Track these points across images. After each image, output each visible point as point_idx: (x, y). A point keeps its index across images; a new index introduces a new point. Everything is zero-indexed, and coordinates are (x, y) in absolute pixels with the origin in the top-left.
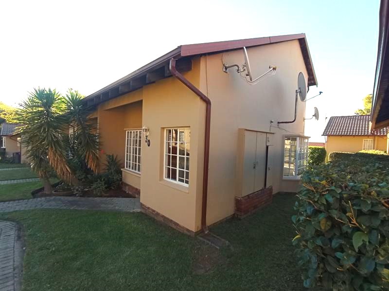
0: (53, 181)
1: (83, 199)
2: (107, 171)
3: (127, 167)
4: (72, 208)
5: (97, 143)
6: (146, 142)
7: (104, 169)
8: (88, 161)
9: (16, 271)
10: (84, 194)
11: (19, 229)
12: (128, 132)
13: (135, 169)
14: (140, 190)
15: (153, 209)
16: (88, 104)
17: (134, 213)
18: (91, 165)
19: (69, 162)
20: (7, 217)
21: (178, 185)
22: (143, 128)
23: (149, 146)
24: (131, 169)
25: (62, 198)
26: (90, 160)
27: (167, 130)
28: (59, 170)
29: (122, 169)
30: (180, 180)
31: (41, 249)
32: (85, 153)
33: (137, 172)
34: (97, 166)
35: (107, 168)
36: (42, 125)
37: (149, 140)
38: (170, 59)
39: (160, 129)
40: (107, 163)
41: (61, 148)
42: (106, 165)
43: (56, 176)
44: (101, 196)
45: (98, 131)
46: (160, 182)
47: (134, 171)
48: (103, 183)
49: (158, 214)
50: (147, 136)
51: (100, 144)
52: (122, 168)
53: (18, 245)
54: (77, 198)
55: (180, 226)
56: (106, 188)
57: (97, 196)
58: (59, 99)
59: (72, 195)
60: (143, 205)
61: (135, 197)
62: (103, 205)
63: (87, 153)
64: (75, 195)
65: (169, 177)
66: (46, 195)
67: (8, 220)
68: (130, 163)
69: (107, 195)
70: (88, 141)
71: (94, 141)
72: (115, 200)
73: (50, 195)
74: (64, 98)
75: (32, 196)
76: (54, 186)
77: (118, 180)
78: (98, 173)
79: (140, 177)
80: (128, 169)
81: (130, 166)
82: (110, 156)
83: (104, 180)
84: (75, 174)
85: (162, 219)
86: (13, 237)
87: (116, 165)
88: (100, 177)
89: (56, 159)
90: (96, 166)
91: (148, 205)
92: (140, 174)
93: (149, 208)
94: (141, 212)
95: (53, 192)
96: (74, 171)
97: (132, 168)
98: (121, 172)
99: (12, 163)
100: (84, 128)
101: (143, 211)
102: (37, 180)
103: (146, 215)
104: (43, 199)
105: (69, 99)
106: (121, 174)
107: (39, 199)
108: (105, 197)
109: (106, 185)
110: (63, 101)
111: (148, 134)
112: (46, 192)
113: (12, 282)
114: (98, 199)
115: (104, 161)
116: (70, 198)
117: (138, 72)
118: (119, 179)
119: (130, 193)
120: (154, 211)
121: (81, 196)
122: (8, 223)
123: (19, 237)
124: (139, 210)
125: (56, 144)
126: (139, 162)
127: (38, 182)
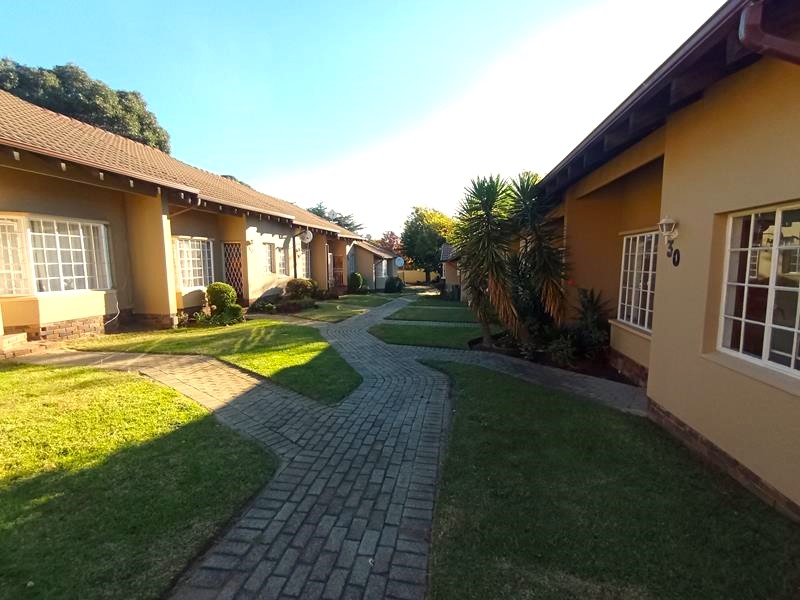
0: (495, 330)
1: (533, 365)
2: (579, 321)
3: (622, 317)
4: (516, 376)
5: (563, 265)
6: (669, 255)
7: (574, 318)
8: (545, 300)
9: (444, 434)
10: (537, 358)
11: (451, 386)
12: (628, 240)
13: (642, 324)
14: (648, 370)
15: (680, 418)
16: (547, 191)
17: (628, 415)
18: (551, 308)
19: (516, 300)
20: (441, 366)
21: (765, 370)
22: (663, 221)
23: (676, 263)
24: (631, 323)
25: (504, 357)
26: (549, 299)
27: (734, 219)
28: (501, 312)
29: (610, 321)
30: (773, 358)
31: (471, 418)
32: (540, 285)
33: (645, 328)
34: (562, 309)
35: (580, 316)
36: (480, 239)
37: (677, 252)
38: (741, 10)
39: (712, 217)
40: (580, 307)
41: (505, 275)
42: (579, 310)
43: (497, 322)
44: (565, 368)
45: (565, 241)
46: (703, 355)
47: (638, 326)
48: (569, 343)
49: (693, 434)
50: (671, 242)
51: (568, 266)
52: (611, 318)
53: (448, 404)
54: (525, 363)
55: (763, 485)
56: (574, 354)
57: (556, 365)
58: (503, 192)
59: (517, 355)
60: (655, 404)
61: (637, 386)
62: (566, 384)
63: (543, 284)
64: (522, 357)
65: (735, 345)
66: (485, 349)
67: (441, 370)
68: (629, 309)
69: (577, 368)
70: (545, 263)
71: (557, 263)
72: (591, 380)
73: (490, 350)
74: (510, 188)
75: (467, 346)
76: (495, 338)
77: (599, 342)
78: (562, 325)
79: (649, 341)
80: (624, 321)
81: (628, 317)
82: (585, 291)
83: (572, 337)
84: (525, 320)
85: (705, 451)
86: (444, 392)
87: (599, 312)
88: (564, 332)
89: (498, 293)
90: (559, 310)
91: (667, 407)
92: (649, 334)
93: (668, 414)
94: (647, 418)
95: (494, 346)
96: (523, 315)
97: (635, 321)
98: (608, 327)
99: (452, 300)
100: (539, 239)
101: (653, 418)
102: (476, 325)
103: (660, 428)
104: (481, 352)
105: (518, 188)
106: (609, 330)
107: (476, 352)
108: (572, 370)
109: (575, 349)
110: (509, 195)
111: (675, 235)
112: (485, 344)
113: (437, 444)
114: (558, 372)
115: (575, 302)
116: (516, 360)
117: (646, 86)
118: (602, 340)
119: (626, 373)
120: (683, 425)
121: (531, 360)
122: (442, 375)
123: (450, 396)
124: (643, 413)
125: (499, 269)
126: (651, 308)
127: (476, 330)
